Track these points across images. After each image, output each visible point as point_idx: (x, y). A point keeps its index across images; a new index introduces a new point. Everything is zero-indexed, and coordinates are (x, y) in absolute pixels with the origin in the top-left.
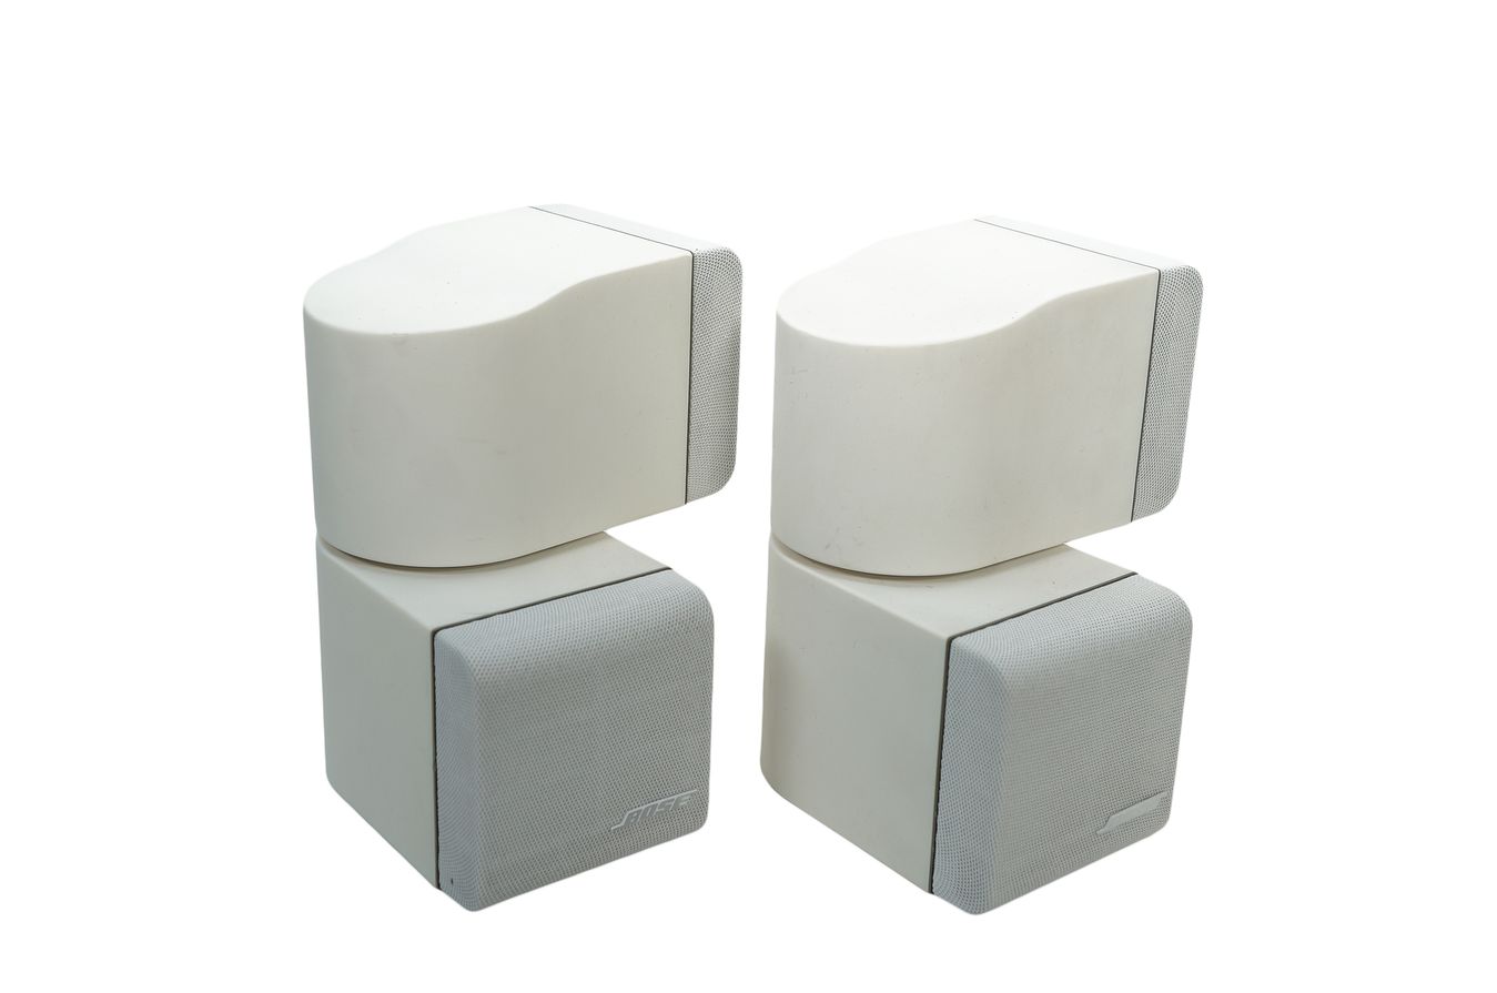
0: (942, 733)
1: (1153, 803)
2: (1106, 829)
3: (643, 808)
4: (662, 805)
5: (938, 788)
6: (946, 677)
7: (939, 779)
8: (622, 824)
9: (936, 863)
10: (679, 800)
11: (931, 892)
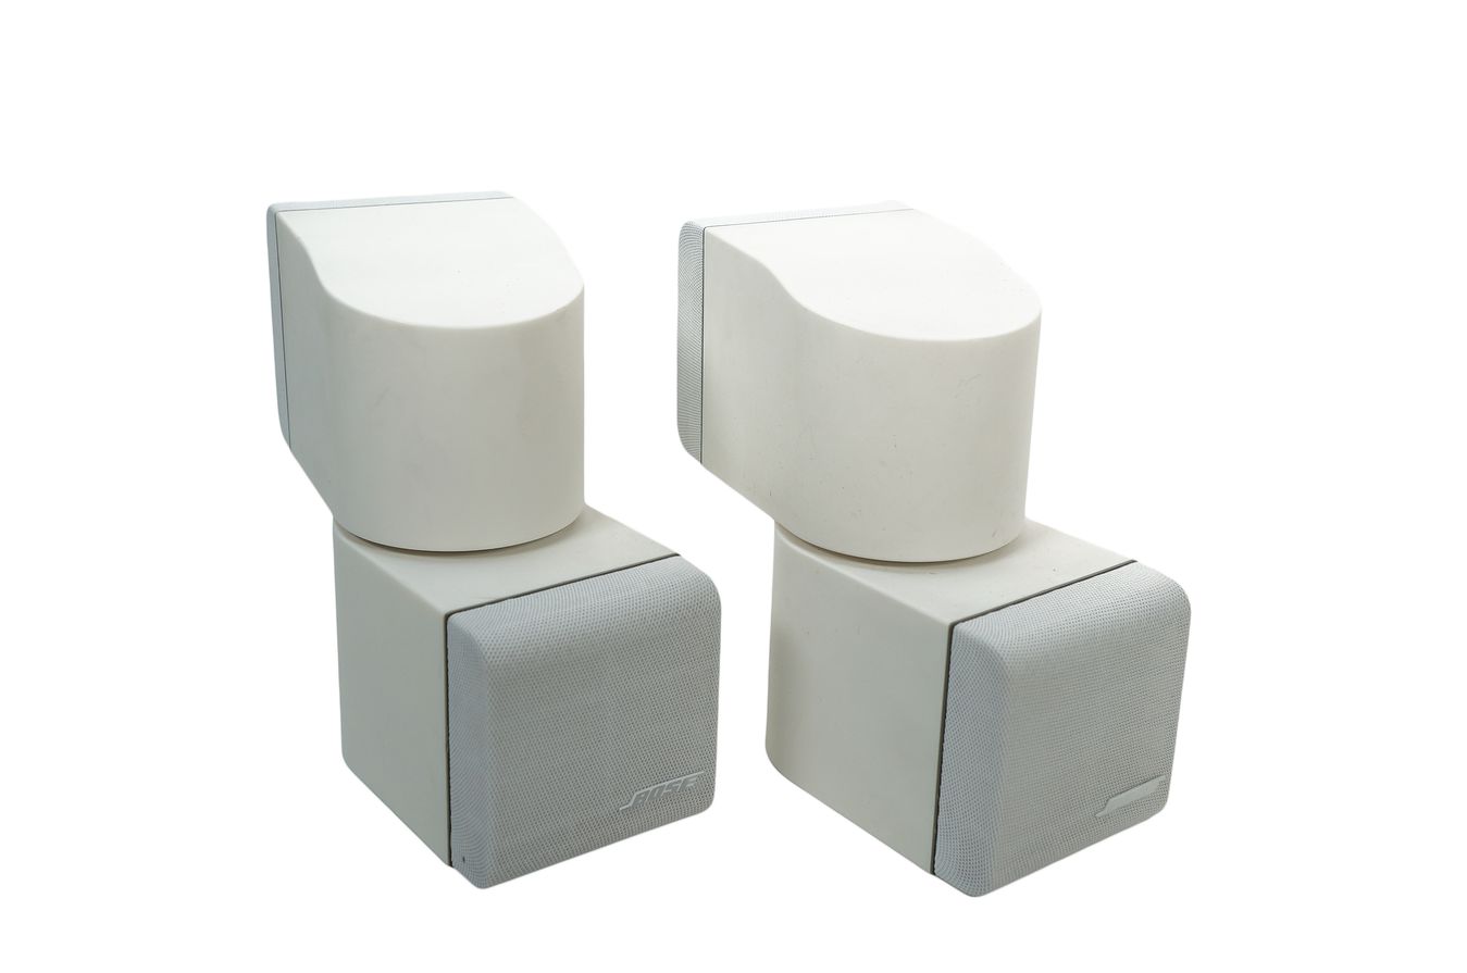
0: (944, 717)
1: (1151, 786)
2: (1105, 812)
3: (651, 789)
4: (669, 787)
6: (948, 663)
9: (938, 845)
10: (686, 782)
11: (933, 873)
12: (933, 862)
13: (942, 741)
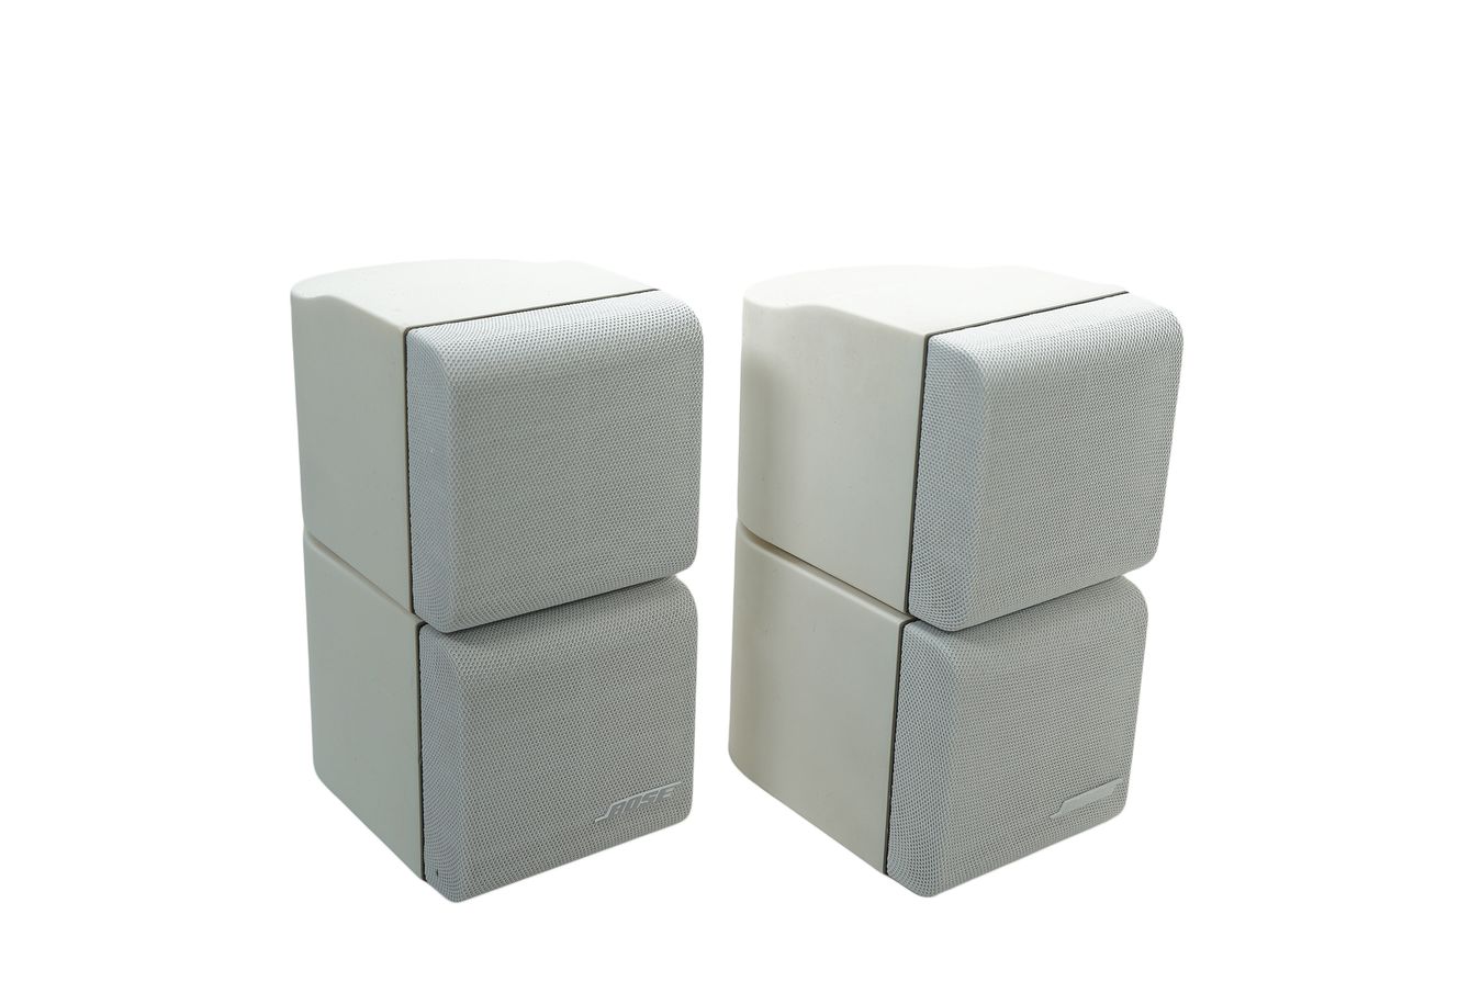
0: (896, 716)
1: (1109, 789)
2: (1060, 812)
3: (627, 800)
4: (646, 797)
5: (892, 771)
6: (899, 662)
7: (892, 762)
8: (606, 816)
9: (890, 845)
10: (663, 792)
11: (886, 873)
12: (886, 862)
13: (894, 740)
